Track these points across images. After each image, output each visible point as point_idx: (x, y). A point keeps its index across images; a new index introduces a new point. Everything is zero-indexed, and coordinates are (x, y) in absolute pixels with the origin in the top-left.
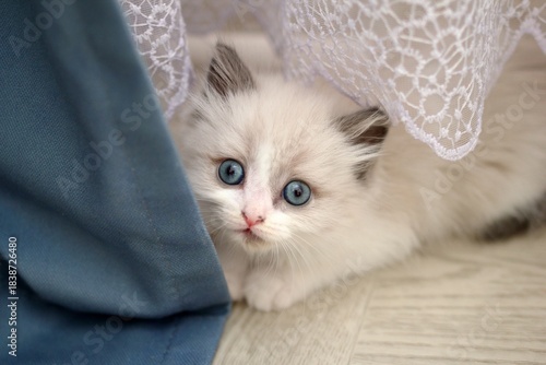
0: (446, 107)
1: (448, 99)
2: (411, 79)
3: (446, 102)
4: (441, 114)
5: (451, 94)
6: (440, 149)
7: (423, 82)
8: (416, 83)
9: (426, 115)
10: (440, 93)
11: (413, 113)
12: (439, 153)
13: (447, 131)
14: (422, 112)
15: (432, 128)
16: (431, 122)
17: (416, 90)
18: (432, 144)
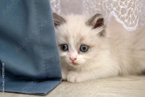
0: (127, 12)
1: (128, 10)
2: (118, 2)
3: (127, 11)
4: (126, 15)
5: (129, 9)
6: (125, 26)
7: (121, 4)
8: (119, 4)
9: (122, 14)
10: (126, 8)
11: (118, 14)
12: (124, 28)
13: (127, 21)
14: (120, 13)
15: (123, 19)
16: (123, 17)
17: (119, 6)
18: (123, 24)
